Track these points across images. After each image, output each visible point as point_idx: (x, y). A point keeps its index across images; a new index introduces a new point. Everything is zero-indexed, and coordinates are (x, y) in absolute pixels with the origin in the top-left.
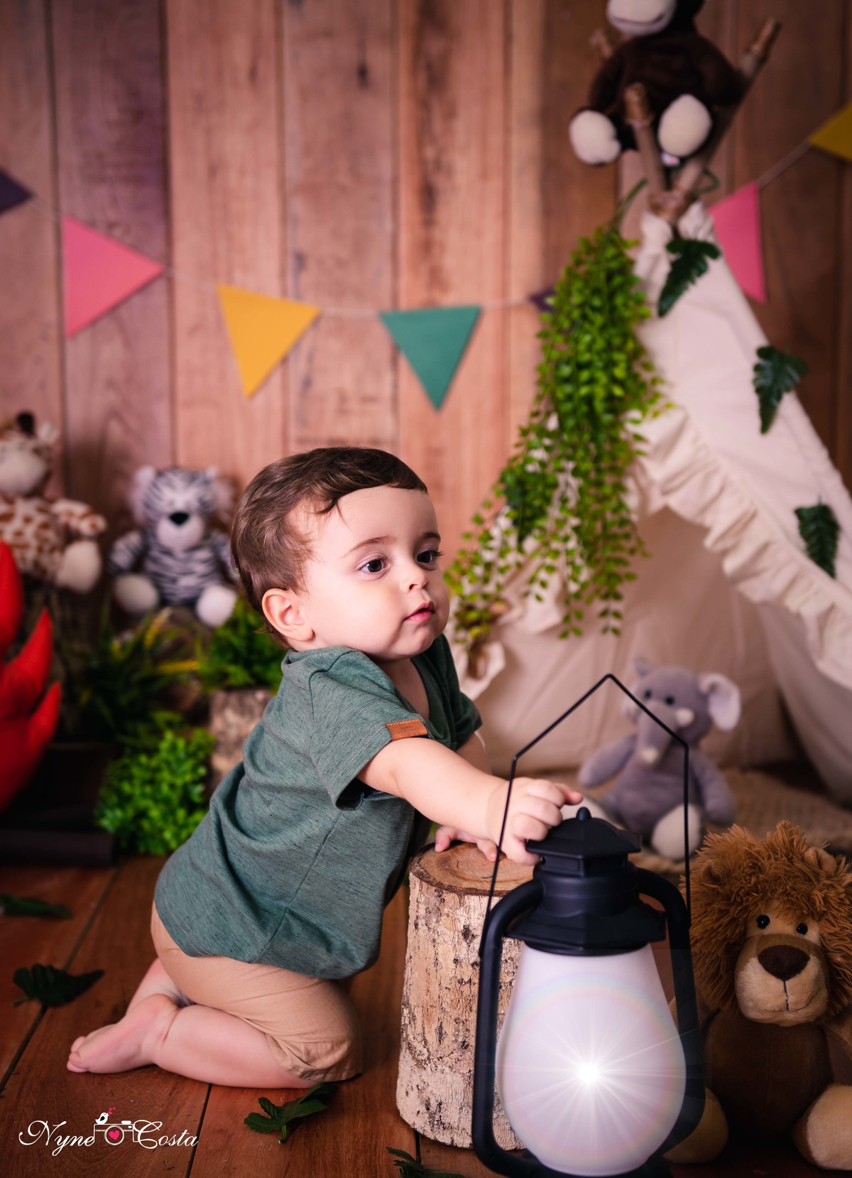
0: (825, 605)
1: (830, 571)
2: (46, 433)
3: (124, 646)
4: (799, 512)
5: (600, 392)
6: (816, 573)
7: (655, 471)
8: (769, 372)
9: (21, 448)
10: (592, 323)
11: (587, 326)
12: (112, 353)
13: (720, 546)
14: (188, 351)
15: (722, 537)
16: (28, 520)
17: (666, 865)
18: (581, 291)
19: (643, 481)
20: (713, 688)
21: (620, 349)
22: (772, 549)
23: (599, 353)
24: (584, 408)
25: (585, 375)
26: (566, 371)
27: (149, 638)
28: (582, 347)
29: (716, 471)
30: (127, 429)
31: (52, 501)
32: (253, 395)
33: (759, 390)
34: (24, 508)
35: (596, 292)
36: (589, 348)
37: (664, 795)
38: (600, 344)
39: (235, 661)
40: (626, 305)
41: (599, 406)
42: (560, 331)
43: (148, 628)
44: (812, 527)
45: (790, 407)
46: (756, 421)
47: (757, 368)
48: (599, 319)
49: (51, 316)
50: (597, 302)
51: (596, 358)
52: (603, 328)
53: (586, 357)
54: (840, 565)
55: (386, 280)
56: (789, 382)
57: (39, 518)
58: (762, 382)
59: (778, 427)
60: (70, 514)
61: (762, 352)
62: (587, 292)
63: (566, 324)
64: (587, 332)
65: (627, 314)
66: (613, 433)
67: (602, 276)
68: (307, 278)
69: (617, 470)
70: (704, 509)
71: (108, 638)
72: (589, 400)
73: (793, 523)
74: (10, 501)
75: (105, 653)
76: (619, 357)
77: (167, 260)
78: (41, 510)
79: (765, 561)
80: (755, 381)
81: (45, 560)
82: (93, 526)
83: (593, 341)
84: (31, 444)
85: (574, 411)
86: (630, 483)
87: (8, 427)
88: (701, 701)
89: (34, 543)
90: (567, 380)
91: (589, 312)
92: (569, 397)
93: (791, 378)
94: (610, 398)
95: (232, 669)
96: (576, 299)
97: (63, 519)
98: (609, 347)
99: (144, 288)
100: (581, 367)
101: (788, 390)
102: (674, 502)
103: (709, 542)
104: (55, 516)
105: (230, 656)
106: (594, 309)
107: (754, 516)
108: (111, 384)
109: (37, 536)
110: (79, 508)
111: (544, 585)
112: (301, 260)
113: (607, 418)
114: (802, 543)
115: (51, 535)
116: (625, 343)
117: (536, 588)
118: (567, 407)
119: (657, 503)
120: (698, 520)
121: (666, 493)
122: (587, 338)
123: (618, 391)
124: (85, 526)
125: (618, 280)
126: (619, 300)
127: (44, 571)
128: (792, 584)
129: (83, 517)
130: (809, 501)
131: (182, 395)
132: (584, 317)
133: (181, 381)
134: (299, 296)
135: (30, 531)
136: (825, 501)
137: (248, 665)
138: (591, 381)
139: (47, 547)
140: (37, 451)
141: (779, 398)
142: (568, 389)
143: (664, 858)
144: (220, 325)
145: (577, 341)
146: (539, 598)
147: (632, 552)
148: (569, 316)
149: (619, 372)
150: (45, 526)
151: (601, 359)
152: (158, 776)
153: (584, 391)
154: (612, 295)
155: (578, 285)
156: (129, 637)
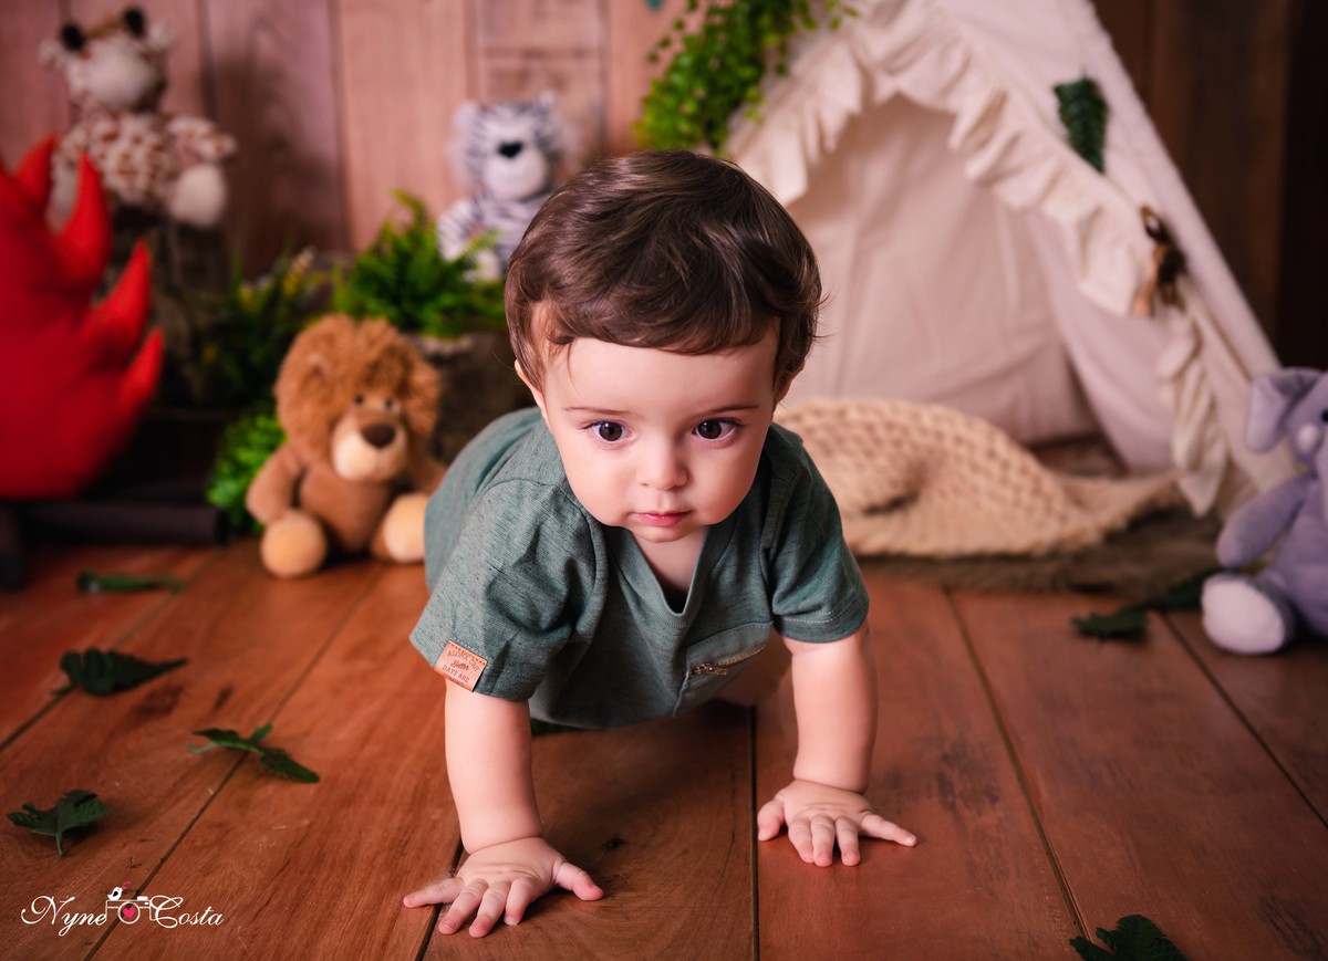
0: (1087, 206)
1: (1098, 165)
2: (160, 32)
3: (257, 296)
4: (1059, 91)
6: (1079, 168)
15: (971, 130)
16: (137, 141)
19: (864, 60)
22: (1024, 141)
27: (288, 285)
31: (169, 118)
34: (132, 126)
43: (286, 273)
44: (1075, 110)
54: (1112, 158)
57: (151, 139)
60: (191, 134)
70: (948, 89)
71: (237, 284)
73: (1050, 104)
74: (115, 118)
78: (154, 129)
79: (1018, 157)
81: (160, 190)
82: (219, 149)
84: (138, 46)
87: (112, 27)
89: (144, 169)
97: (183, 141)
102: (907, 85)
104: (172, 138)
107: (1004, 99)
109: (149, 160)
110: (200, 124)
114: (1062, 131)
115: (166, 159)
120: (940, 105)
124: (207, 148)
127: (159, 204)
129: (206, 137)
130: (1070, 75)
135: (140, 154)
136: (1089, 74)
139: (161, 174)
140: (145, 57)
150: (159, 148)
156: (265, 284)
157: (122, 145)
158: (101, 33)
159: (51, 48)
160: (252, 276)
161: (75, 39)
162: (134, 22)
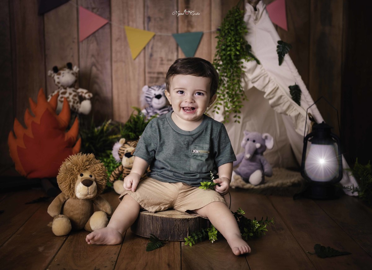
0: (297, 113)
1: (299, 104)
2: (75, 69)
3: (98, 131)
4: (290, 87)
5: (233, 53)
6: (295, 105)
7: (250, 76)
8: (281, 48)
9: (68, 73)
10: (231, 34)
11: (230, 35)
12: (93, 46)
13: (268, 97)
14: (116, 46)
15: (269, 94)
16: (70, 94)
17: (252, 187)
18: (228, 25)
19: (246, 80)
20: (266, 137)
21: (239, 41)
22: (283, 97)
23: (232, 42)
24: (228, 58)
25: (229, 49)
26: (224, 47)
27: (105, 128)
28: (228, 41)
29: (267, 76)
30: (98, 70)
31: (77, 89)
32: (135, 59)
33: (278, 53)
34: (69, 90)
35: (232, 25)
36: (230, 42)
37: (252, 168)
38: (233, 40)
39: (131, 131)
40: (240, 29)
41: (233, 57)
42: (222, 36)
43: (105, 125)
44: (294, 92)
45: (287, 58)
46: (277, 62)
47: (278, 47)
48: (233, 33)
49: (76, 36)
50: (232, 28)
51: (232, 44)
52: (234, 35)
53: (229, 43)
54: (302, 103)
55: (175, 24)
56: (286, 50)
57: (74, 93)
58: (279, 50)
59: (284, 63)
60: (83, 92)
61: (279, 42)
62: (230, 25)
63: (223, 34)
64: (230, 37)
65: (240, 31)
66: (237, 65)
67: (234, 21)
68: (151, 24)
69: (238, 76)
70: (264, 87)
71: (93, 128)
72: (230, 55)
73: (288, 90)
74: (65, 89)
75: (93, 132)
76: (238, 43)
77: (110, 19)
78: (74, 91)
79: (281, 101)
80: (277, 50)
81: (75, 105)
82: (89, 96)
83: (231, 39)
84: (72, 72)
85: (226, 59)
86: (242, 80)
87: (65, 67)
88: (263, 141)
89: (72, 100)
90: (224, 50)
91: (230, 31)
92: (224, 55)
93: (287, 50)
94: (236, 55)
95: (130, 133)
96: (227, 27)
97: (80, 94)
98: (236, 41)
99: (102, 27)
100: (228, 46)
101: (286, 53)
102: (256, 85)
103: (265, 96)
104: (78, 93)
105: (130, 130)
106: (232, 30)
107: (278, 88)
108: (93, 56)
109: (73, 98)
110: (85, 91)
111: (219, 109)
112: (149, 19)
113: (235, 61)
114: (291, 96)
115: (77, 98)
116: (240, 40)
117: (217, 110)
118: (224, 57)
119: (250, 86)
120: (263, 90)
121: (253, 83)
122: (230, 38)
123: (238, 53)
124: (87, 96)
125: (238, 22)
126: (239, 28)
127: (75, 109)
128: (289, 108)
129: (86, 93)
130: (293, 84)
131: (114, 59)
132: (229, 32)
133: (114, 55)
134: (149, 30)
135: (71, 97)
136: (297, 84)
137: (135, 133)
138: (230, 50)
139: (76, 102)
140: (73, 74)
141: (284, 55)
142: (224, 52)
143: (252, 185)
144: (125, 37)
145: (227, 39)
146: (217, 113)
147: (244, 99)
148: (224, 32)
149: (238, 48)
150: (75, 96)
151: (233, 44)
152: (109, 165)
153: (228, 53)
154: (236, 27)
155: (227, 23)
156: (100, 128)
157: (67, 95)
158: (62, 69)
159: (50, 72)
160: (97, 126)
161: (56, 70)
162: (70, 66)
